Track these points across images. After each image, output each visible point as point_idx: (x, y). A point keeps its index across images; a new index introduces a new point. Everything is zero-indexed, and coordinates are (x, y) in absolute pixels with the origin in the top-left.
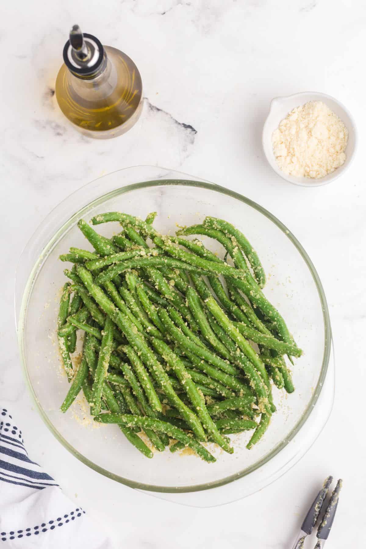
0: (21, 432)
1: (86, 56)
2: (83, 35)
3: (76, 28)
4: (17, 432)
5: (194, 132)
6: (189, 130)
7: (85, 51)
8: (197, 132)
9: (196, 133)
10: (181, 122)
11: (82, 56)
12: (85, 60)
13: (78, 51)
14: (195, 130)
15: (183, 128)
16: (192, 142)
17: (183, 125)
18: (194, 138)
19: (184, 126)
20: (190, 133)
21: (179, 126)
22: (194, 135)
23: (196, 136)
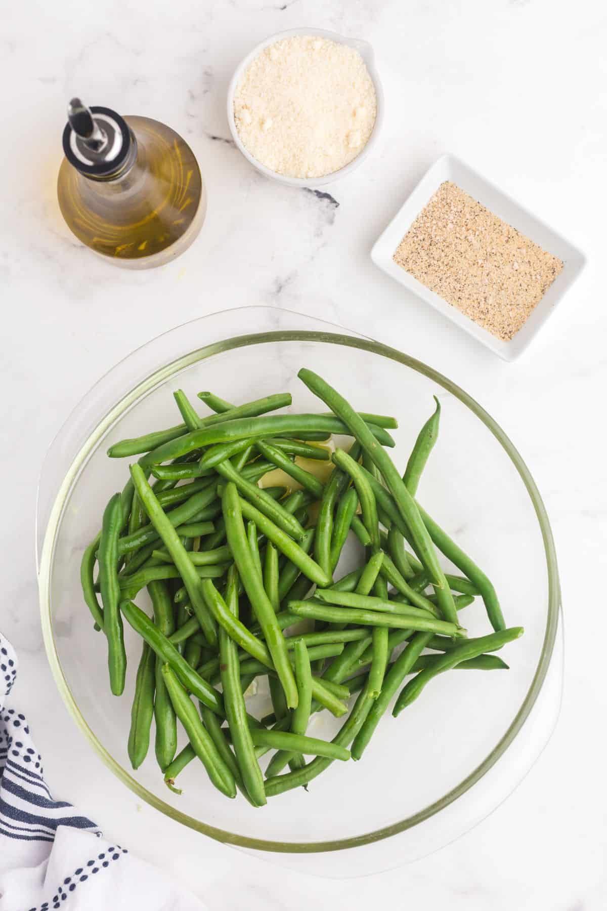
0: (39, 758)
1: (101, 143)
2: (90, 111)
3: (76, 103)
4: (34, 758)
5: (335, 205)
6: (326, 201)
7: (98, 135)
8: (339, 204)
9: (336, 207)
10: (313, 189)
11: (96, 144)
12: (101, 149)
13: (88, 139)
14: (335, 202)
15: (316, 198)
16: (331, 222)
17: (315, 193)
18: (334, 215)
19: (317, 195)
20: (327, 207)
21: (309, 195)
22: (334, 209)
23: (336, 211)
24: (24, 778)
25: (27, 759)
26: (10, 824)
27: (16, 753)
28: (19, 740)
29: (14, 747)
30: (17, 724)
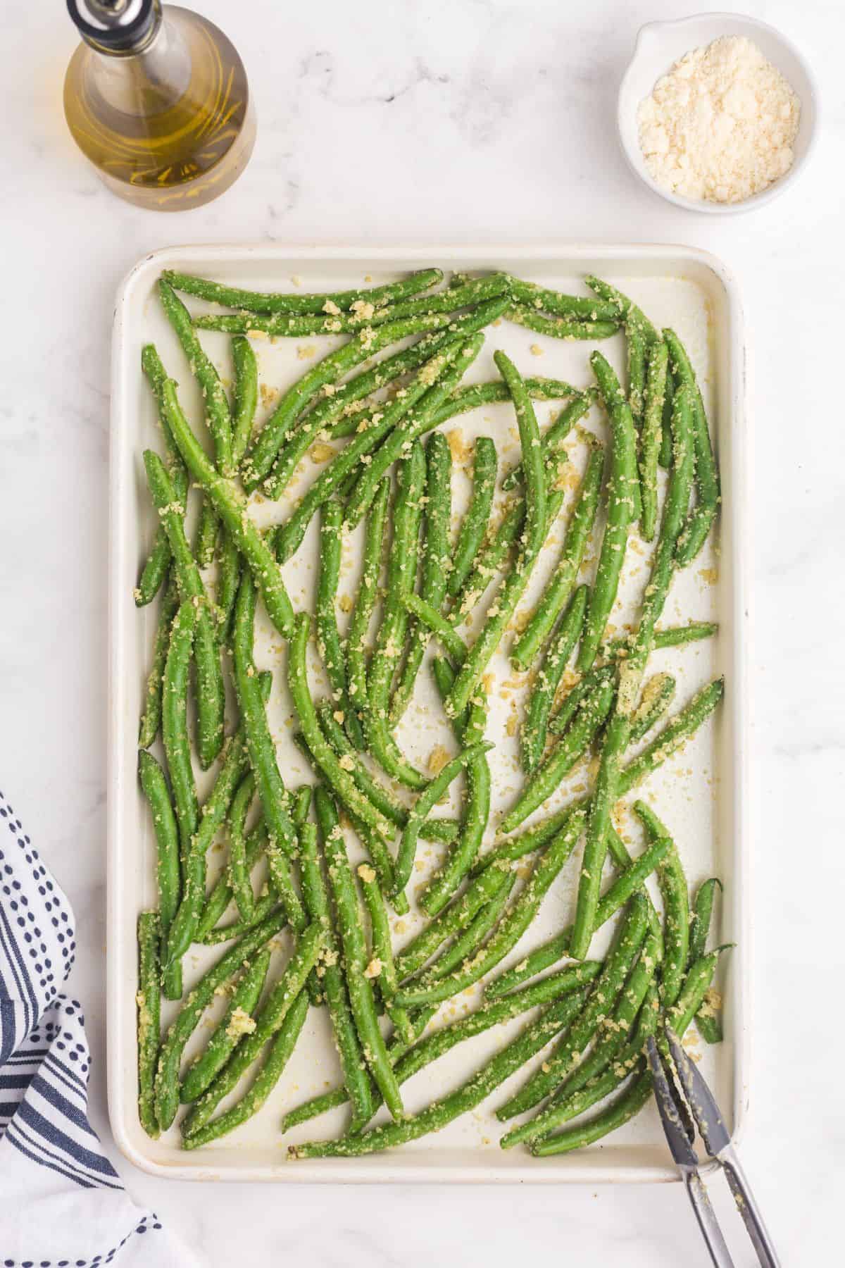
24: (63, 1079)
25: (74, 1056)
26: (26, 1133)
27: (61, 1046)
28: (68, 1031)
29: (61, 1038)
30: (70, 1011)
